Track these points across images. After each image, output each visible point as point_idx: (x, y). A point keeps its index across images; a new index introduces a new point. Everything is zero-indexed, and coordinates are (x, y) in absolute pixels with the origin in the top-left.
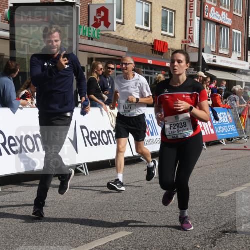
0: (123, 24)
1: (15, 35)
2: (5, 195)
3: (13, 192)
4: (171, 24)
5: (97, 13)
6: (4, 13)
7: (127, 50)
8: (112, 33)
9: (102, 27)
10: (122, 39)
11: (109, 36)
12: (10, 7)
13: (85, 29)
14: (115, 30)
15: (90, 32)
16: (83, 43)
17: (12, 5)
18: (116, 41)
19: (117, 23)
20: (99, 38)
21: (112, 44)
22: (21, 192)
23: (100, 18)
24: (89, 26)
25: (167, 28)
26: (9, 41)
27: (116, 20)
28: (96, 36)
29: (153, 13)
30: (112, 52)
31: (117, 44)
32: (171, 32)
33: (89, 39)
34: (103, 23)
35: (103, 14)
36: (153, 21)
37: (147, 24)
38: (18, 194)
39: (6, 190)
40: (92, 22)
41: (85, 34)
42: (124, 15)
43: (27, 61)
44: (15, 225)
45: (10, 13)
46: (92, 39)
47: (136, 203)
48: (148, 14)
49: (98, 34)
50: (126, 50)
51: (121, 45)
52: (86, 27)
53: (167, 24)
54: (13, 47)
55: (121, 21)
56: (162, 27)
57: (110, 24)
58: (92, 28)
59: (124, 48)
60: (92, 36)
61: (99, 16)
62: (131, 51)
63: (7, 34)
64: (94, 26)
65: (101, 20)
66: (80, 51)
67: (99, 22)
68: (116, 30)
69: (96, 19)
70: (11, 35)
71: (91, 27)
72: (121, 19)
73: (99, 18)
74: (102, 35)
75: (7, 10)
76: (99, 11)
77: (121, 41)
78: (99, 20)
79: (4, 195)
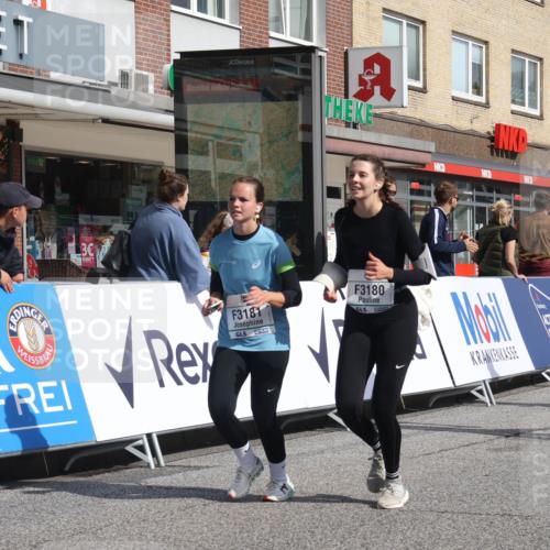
0: (424, 90)
1: (185, 121)
2: (173, 473)
3: (189, 467)
4: (533, 88)
5: (365, 69)
6: (160, 73)
7: (433, 149)
8: (400, 111)
9: (377, 99)
10: (422, 124)
11: (393, 118)
12: (175, 61)
13: (338, 104)
14: (405, 105)
15: (349, 111)
16: (335, 135)
17: (178, 57)
18: (407, 128)
19: (410, 88)
20: (370, 122)
21: (399, 135)
22: (207, 467)
23: (372, 77)
24: (346, 96)
25: (523, 98)
26: (172, 135)
27: (407, 82)
28: (364, 118)
29: (492, 64)
30: (399, 154)
31: (411, 135)
32: (533, 104)
33: (348, 125)
34: (377, 89)
35: (377, 69)
36: (491, 82)
37: (477, 89)
38: (200, 471)
39: (173, 463)
40: (354, 88)
41: (337, 116)
42: (425, 70)
43: (213, 177)
44: (196, 542)
45: (175, 73)
46: (355, 126)
47: (464, 494)
48: (480, 66)
49: (368, 114)
50: (432, 147)
51: (421, 137)
52: (340, 100)
53: (522, 88)
54: (182, 147)
55: (419, 84)
56: (513, 95)
57: (394, 91)
58: (355, 100)
59: (427, 143)
60: (354, 120)
61: (369, 73)
62: (443, 151)
63: (169, 120)
64: (357, 96)
65: (374, 82)
66: (328, 152)
67: (368, 88)
68: (407, 104)
69: (362, 82)
70: (176, 120)
71: (351, 98)
72: (417, 78)
73: (368, 78)
74: (376, 115)
75: (168, 67)
76: (368, 63)
77: (419, 127)
78: (369, 84)
79: (171, 473)
